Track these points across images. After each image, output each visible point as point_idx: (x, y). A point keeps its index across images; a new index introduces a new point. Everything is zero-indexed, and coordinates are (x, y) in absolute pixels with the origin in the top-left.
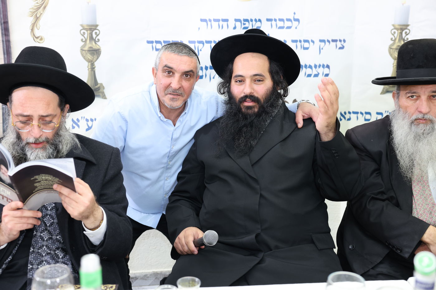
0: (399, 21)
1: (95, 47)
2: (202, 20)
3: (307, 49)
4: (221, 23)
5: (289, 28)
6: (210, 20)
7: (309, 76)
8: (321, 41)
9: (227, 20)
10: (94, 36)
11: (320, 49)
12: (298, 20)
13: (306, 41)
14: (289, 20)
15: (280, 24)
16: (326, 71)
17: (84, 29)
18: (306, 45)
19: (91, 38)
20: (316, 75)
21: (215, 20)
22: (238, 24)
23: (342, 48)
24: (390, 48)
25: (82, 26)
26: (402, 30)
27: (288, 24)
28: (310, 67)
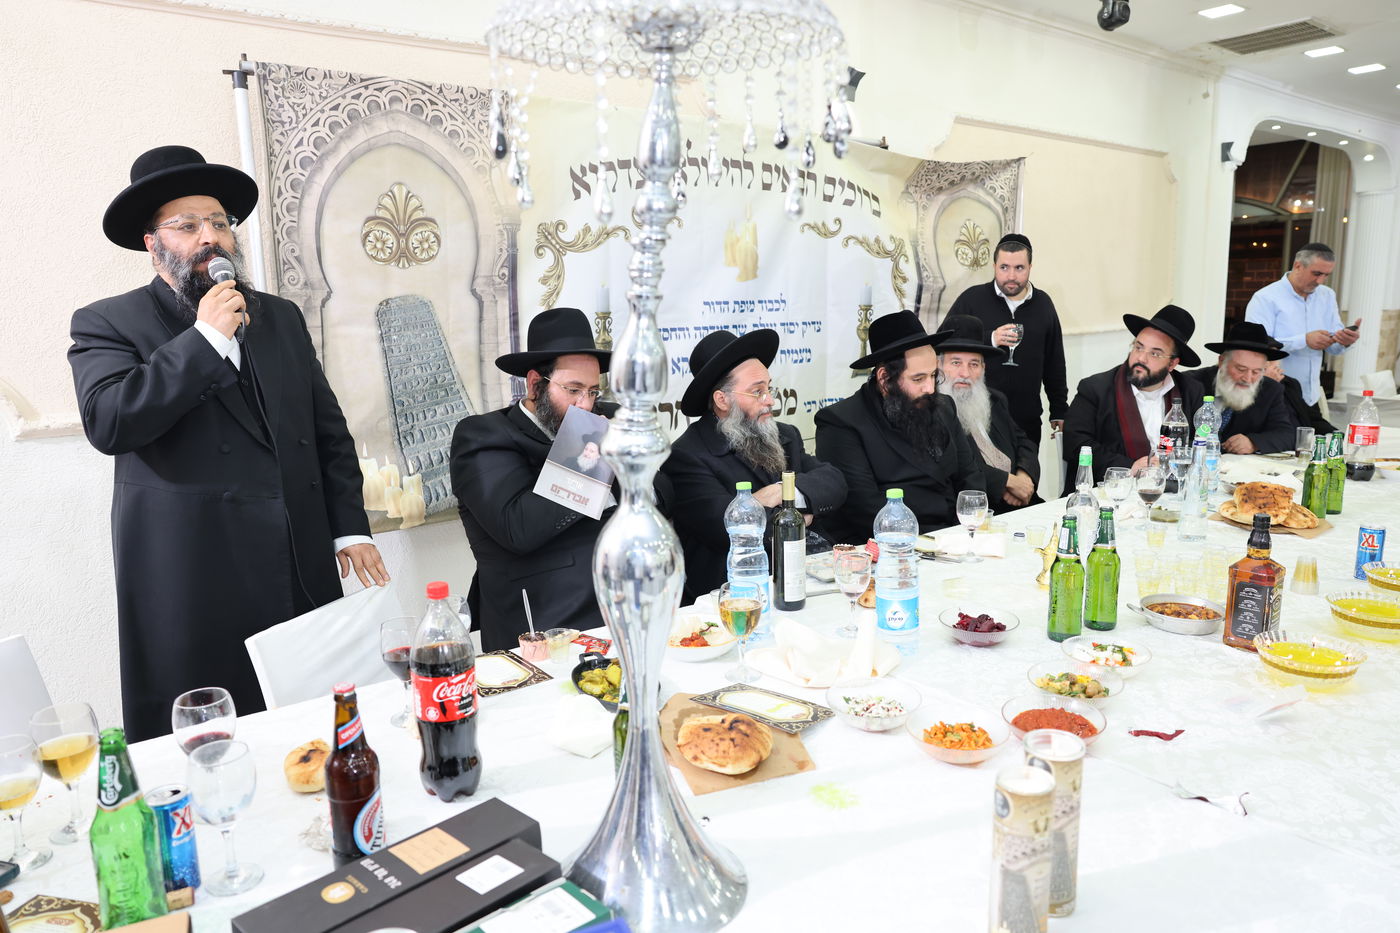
0: (864, 302)
1: (608, 339)
2: (706, 303)
3: (792, 332)
4: (723, 305)
5: (777, 310)
6: (713, 303)
7: (796, 361)
8: (804, 323)
9: (726, 303)
10: (607, 325)
11: (804, 332)
12: (784, 301)
13: (792, 324)
14: (777, 301)
15: (770, 306)
16: (808, 355)
17: (598, 318)
18: (792, 328)
19: (605, 328)
20: (801, 361)
21: (719, 303)
22: (737, 306)
23: (819, 331)
24: (858, 329)
25: (597, 314)
26: (867, 310)
27: (776, 306)
28: (796, 352)
